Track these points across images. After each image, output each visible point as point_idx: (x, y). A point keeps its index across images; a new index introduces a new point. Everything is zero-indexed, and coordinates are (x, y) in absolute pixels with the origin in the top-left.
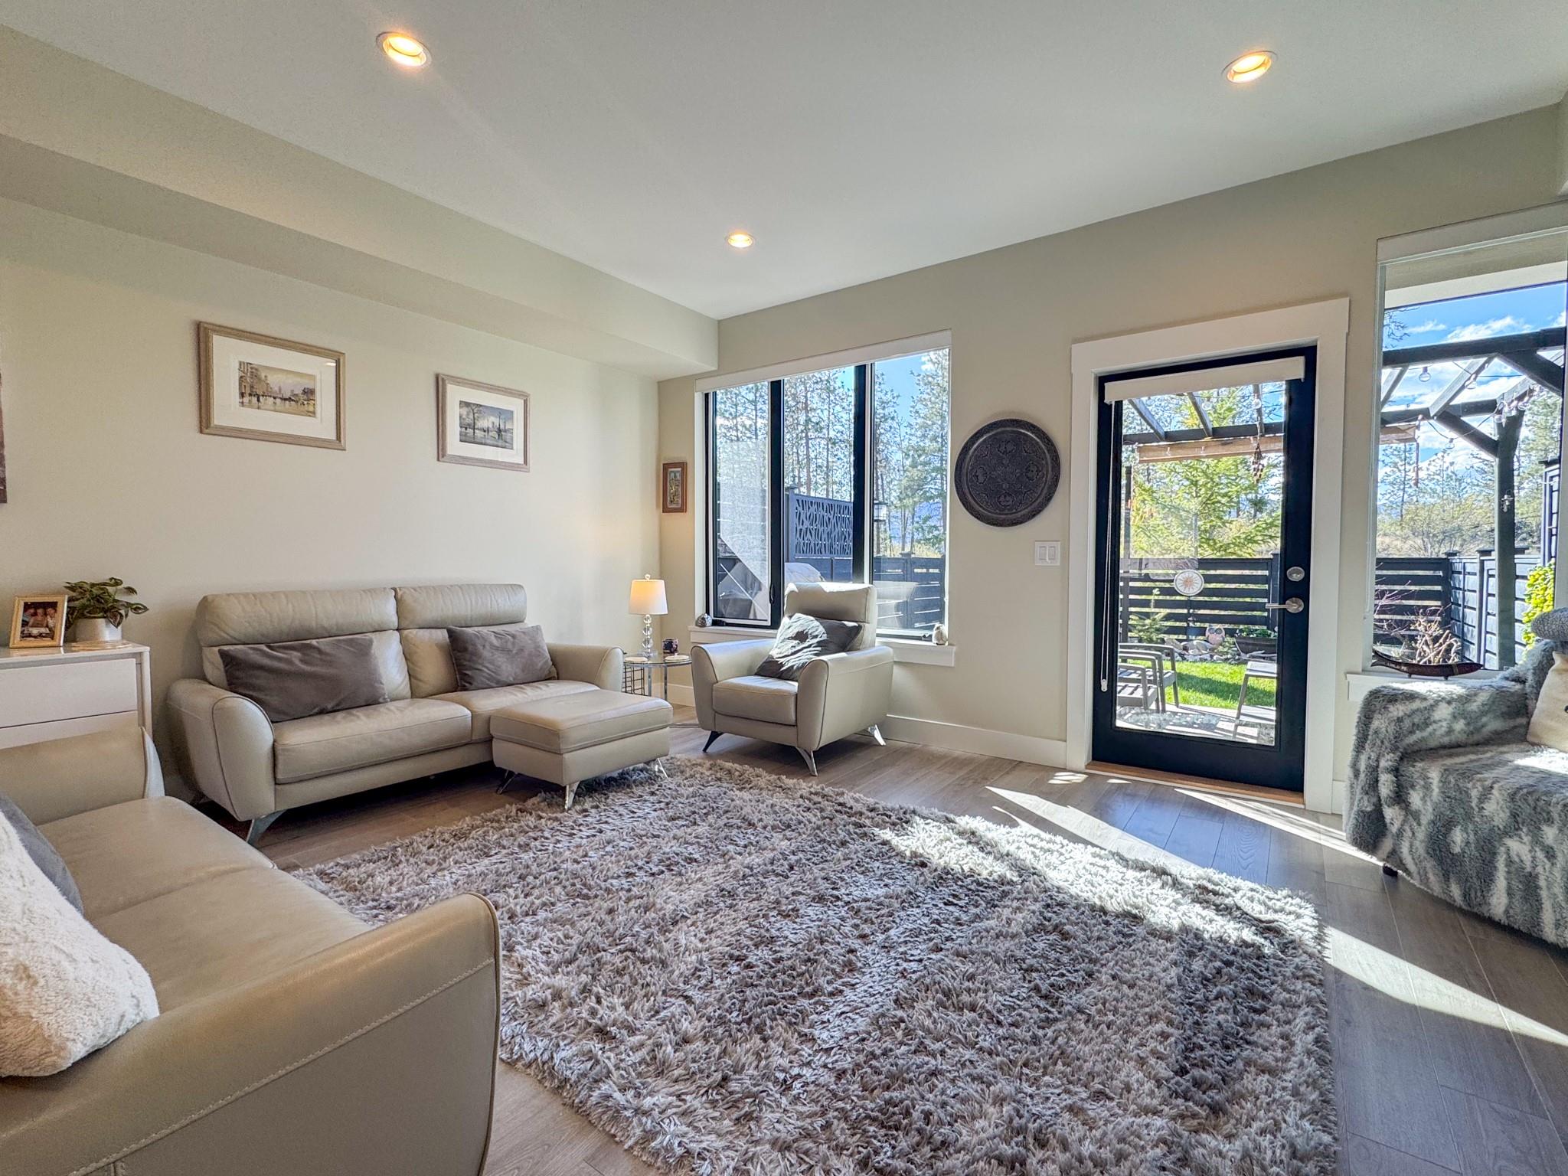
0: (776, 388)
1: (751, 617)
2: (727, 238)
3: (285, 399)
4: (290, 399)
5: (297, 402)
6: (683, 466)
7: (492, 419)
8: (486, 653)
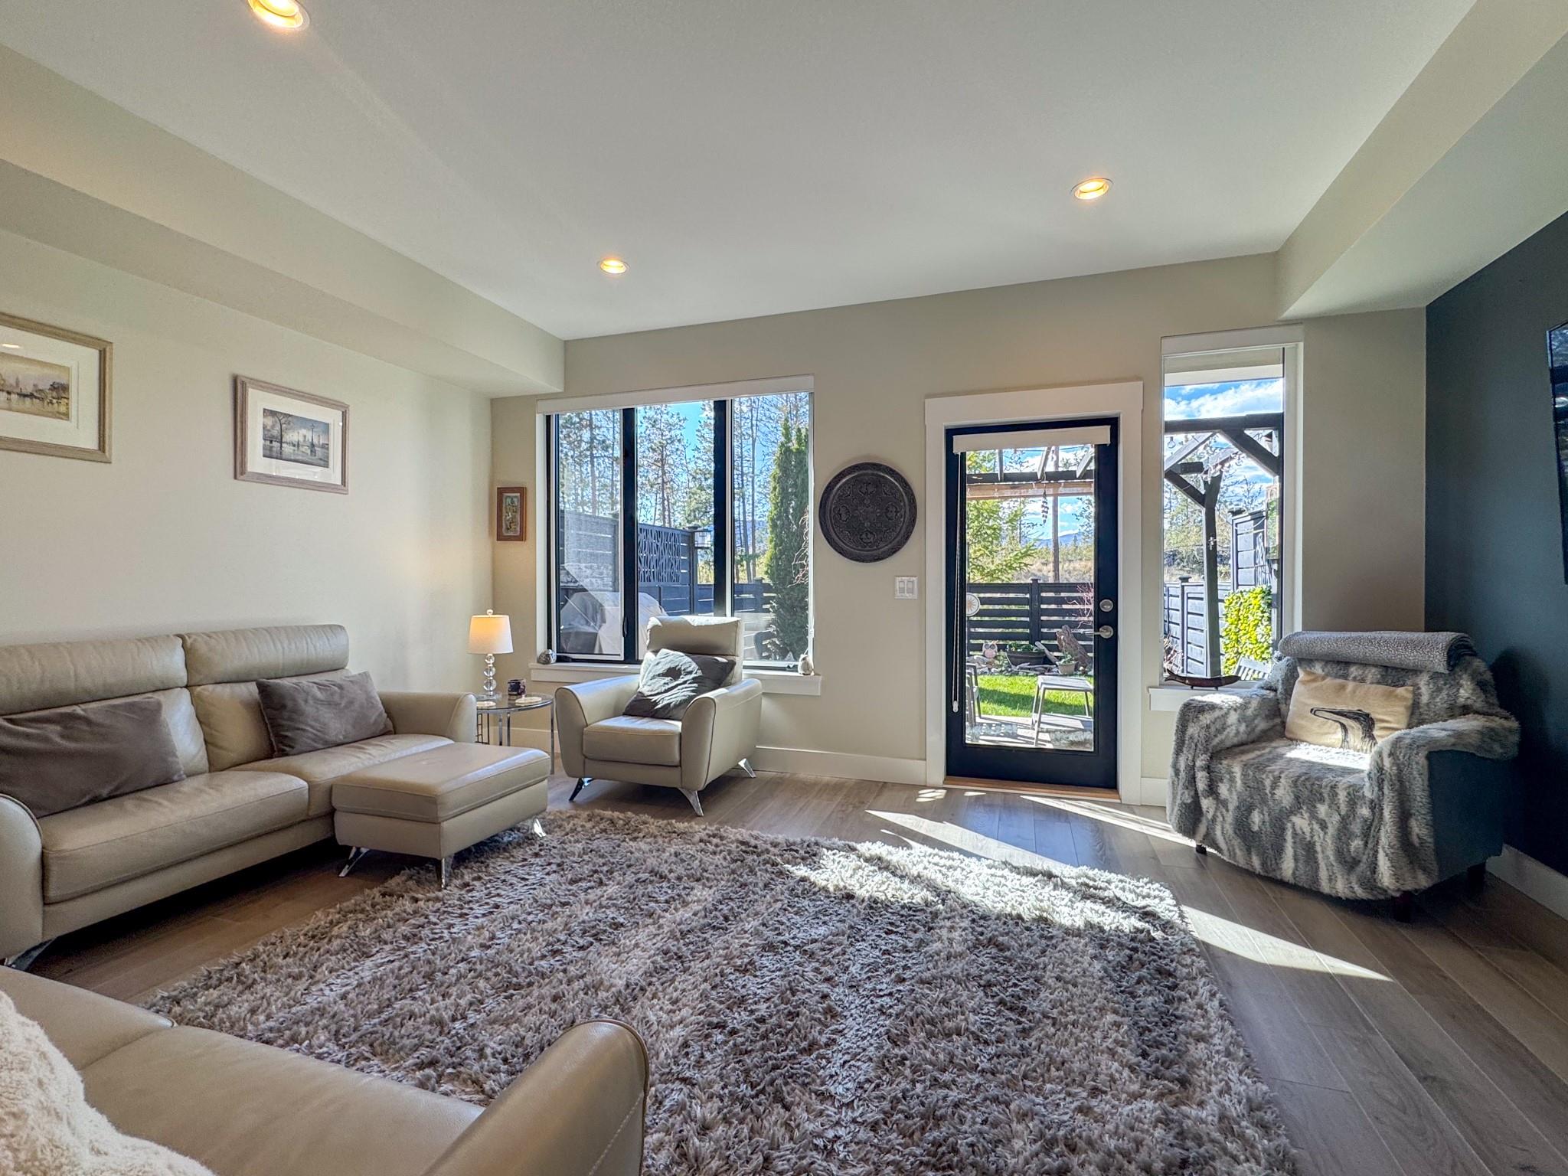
0: (628, 416)
1: (596, 651)
2: (600, 262)
3: (25, 396)
4: (31, 396)
5: (42, 400)
6: (522, 491)
7: (303, 431)
8: (309, 709)
